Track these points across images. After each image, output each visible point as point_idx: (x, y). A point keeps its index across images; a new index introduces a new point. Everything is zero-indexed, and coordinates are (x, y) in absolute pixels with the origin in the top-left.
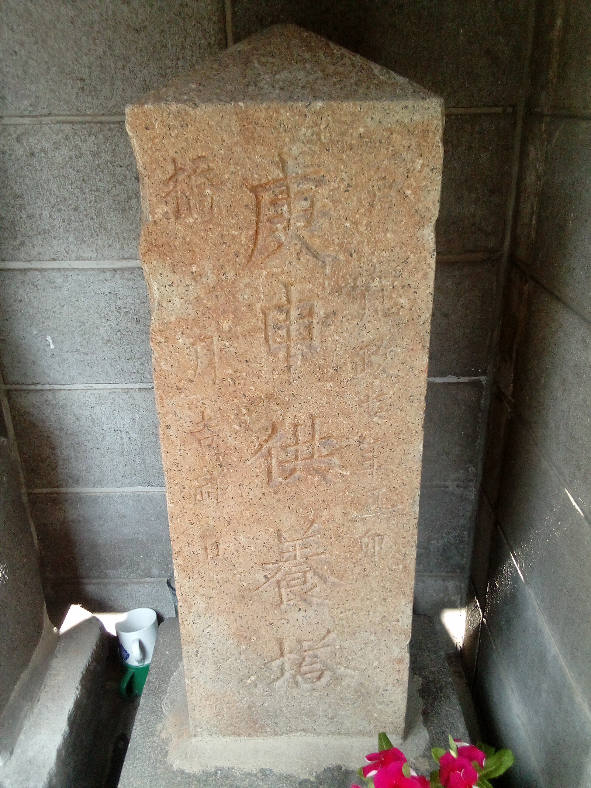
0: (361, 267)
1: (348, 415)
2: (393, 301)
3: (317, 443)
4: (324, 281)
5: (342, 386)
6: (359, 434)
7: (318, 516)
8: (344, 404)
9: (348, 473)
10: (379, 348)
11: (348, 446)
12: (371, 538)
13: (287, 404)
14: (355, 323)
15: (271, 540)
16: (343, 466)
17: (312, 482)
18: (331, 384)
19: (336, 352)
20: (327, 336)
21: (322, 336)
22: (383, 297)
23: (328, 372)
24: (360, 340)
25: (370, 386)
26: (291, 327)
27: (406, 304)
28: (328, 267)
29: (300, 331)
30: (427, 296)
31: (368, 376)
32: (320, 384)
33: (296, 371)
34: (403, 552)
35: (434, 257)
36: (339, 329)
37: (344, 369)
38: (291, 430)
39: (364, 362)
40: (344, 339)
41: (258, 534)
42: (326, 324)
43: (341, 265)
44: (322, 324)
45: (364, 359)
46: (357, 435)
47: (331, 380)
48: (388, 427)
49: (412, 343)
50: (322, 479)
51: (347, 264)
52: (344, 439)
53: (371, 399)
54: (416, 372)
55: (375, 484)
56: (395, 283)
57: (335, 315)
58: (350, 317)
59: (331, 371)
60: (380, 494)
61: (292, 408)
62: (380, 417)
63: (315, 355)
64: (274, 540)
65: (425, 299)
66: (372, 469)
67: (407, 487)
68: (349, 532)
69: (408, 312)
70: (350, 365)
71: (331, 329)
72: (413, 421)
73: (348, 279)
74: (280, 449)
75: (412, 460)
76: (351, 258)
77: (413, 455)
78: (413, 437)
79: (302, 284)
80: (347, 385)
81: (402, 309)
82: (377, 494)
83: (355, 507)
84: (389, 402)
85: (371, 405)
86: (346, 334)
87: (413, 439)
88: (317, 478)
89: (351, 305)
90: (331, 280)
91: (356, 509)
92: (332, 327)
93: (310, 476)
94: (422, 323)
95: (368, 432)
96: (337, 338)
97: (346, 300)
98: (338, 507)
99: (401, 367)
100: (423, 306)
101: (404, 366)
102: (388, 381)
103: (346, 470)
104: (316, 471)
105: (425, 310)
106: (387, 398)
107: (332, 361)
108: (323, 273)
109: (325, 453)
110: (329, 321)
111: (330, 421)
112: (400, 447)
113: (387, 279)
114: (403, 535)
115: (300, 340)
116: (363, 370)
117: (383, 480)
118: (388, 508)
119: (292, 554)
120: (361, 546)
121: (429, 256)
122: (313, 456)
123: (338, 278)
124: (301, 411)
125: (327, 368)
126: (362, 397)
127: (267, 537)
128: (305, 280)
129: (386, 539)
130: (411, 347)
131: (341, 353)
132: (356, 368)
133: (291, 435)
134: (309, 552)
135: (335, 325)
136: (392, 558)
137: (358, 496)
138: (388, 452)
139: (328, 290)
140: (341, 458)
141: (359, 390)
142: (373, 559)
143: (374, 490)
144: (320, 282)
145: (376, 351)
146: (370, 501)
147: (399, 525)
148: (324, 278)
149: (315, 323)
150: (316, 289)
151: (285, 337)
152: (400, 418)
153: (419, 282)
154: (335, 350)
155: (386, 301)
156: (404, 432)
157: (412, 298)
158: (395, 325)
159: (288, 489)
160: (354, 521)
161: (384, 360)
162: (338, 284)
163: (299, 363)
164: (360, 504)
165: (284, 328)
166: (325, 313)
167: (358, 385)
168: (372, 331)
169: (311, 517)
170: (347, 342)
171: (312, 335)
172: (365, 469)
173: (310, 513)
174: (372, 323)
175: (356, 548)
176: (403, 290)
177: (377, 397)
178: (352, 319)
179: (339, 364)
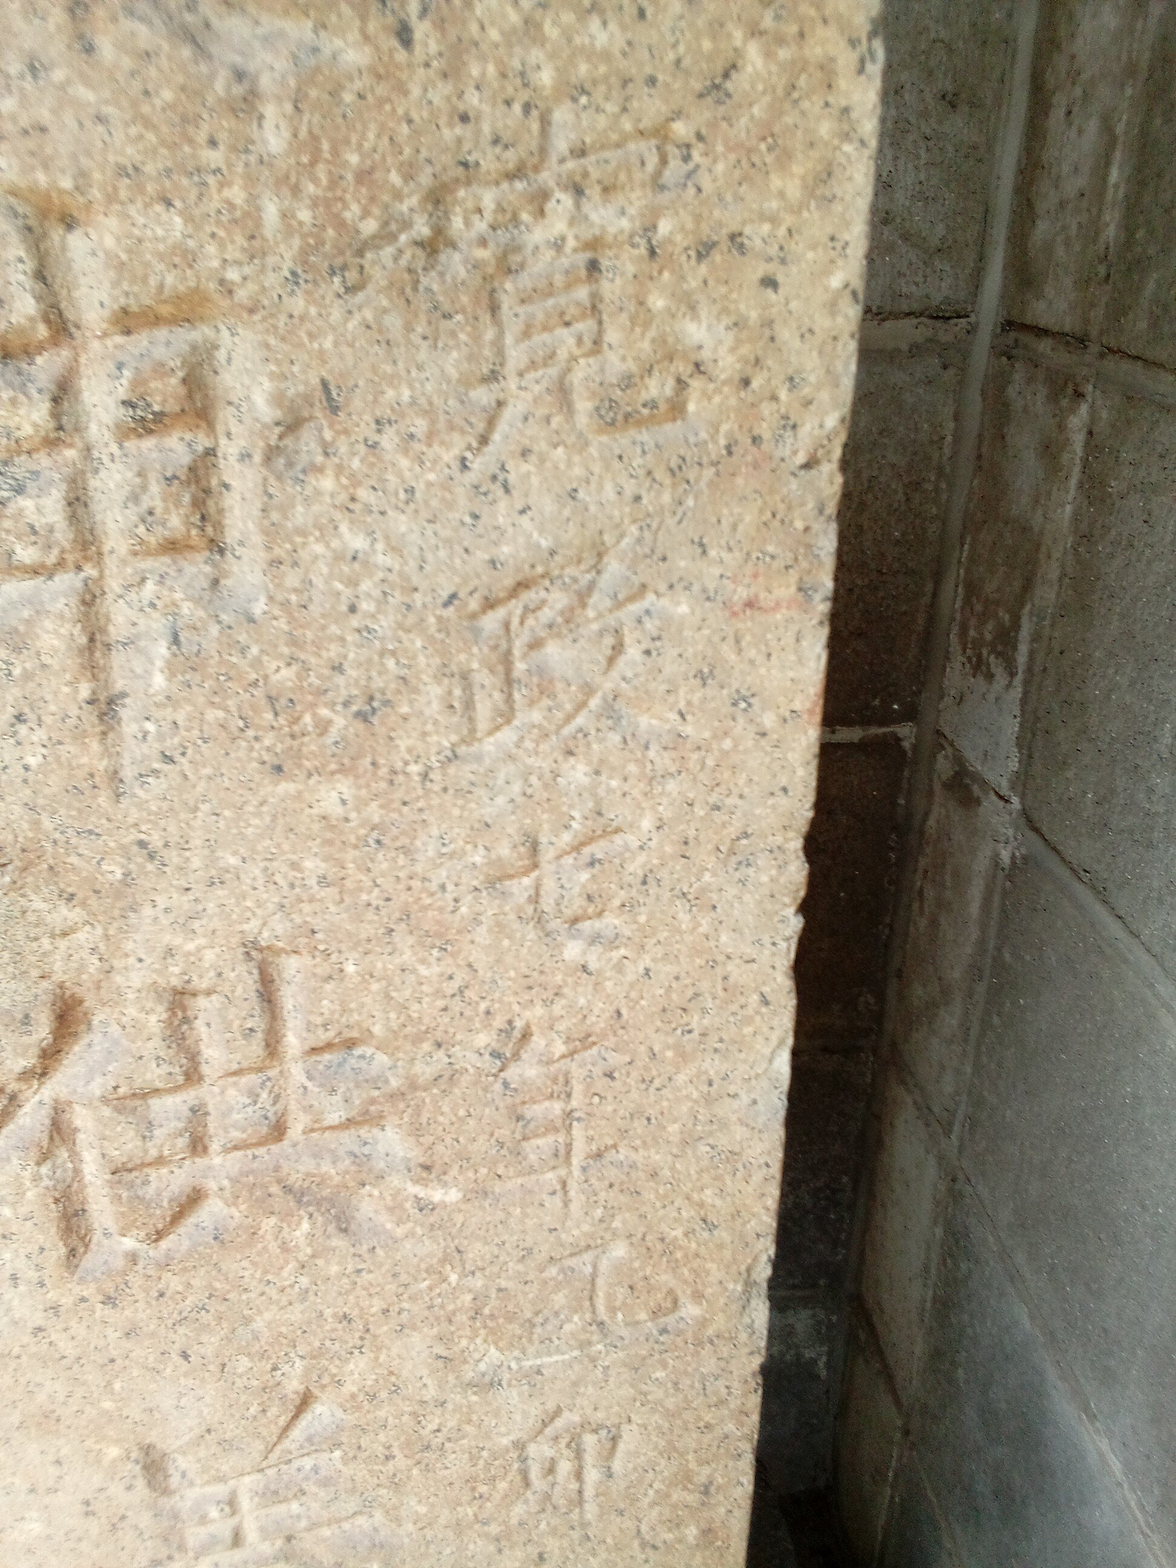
0: (464, 118)
1: (439, 935)
2: (652, 333)
3: (297, 1072)
4: (253, 199)
5: (399, 795)
6: (499, 1022)
7: (326, 1380)
8: (416, 884)
9: (453, 1195)
10: (583, 597)
11: (449, 1078)
12: (563, 1442)
13: (118, 895)
14: (449, 456)
15: (116, 1489)
16: (427, 1168)
17: (285, 1248)
18: (345, 786)
19: (355, 622)
20: (303, 532)
21: (272, 533)
22: (594, 308)
23: (323, 727)
24: (481, 556)
25: (541, 795)
26: (93, 483)
27: (722, 351)
28: (270, 110)
29: (146, 502)
30: (832, 307)
31: (529, 744)
32: (286, 787)
33: (150, 727)
34: (702, 1479)
35: (875, 69)
36: (363, 493)
37: (405, 709)
38: (153, 1019)
39: (508, 672)
40: (395, 549)
41: (53, 1471)
42: (290, 465)
43: (348, 97)
44: (268, 460)
45: (507, 659)
46: (487, 1026)
47: (343, 770)
48: (632, 985)
49: (749, 569)
50: (331, 1228)
51: (381, 90)
52: (426, 1046)
53: (547, 855)
54: (769, 720)
55: (577, 1230)
56: (664, 227)
57: (334, 409)
58: (420, 426)
59: (339, 722)
60: (604, 1265)
61: (147, 911)
62: (595, 939)
63: (243, 638)
64: (129, 1488)
65: (823, 323)
66: (562, 1172)
67: (723, 1235)
68: (468, 1428)
69: (733, 401)
70: (435, 691)
71: (318, 493)
72: (749, 951)
73: (398, 196)
74: (107, 1112)
75: (741, 1121)
76: (401, 55)
77: (745, 1099)
78: (749, 1020)
79: (124, 216)
80: (427, 792)
81: (696, 384)
82: (588, 1269)
83: (492, 1332)
84: (636, 866)
85: (549, 885)
86: (401, 523)
87: (748, 1030)
88: (305, 1226)
89: (423, 354)
90: (296, 190)
91: (495, 1336)
92: (327, 483)
93: (273, 1220)
94: (801, 458)
95: (539, 1011)
96: (358, 542)
97: (394, 322)
98: (415, 1338)
99: (696, 698)
100: (812, 366)
101: (710, 691)
102: (632, 768)
103: (445, 1185)
104: (298, 1195)
105: (818, 387)
106: (627, 848)
107: (338, 668)
108: (242, 146)
109: (334, 1117)
110: (307, 444)
111: (350, 968)
112: (690, 1070)
113: (619, 199)
114: (699, 1418)
115: (148, 553)
116: (506, 715)
117: (611, 1211)
118: (637, 1323)
119: (223, 1529)
120: (524, 1475)
121: (846, 59)
122: (278, 1130)
123: (335, 181)
124: (196, 925)
125: (313, 706)
126: (504, 850)
127: (97, 1480)
128: (141, 189)
129: (629, 1439)
130: (742, 593)
131: (385, 624)
132: (469, 705)
133: (156, 1042)
134: (299, 1517)
135: (340, 469)
136: (653, 1504)
137: (504, 1284)
138: (635, 1095)
139: (286, 255)
140: (416, 1131)
141: (488, 812)
142: (575, 1516)
143: (572, 1255)
144: (231, 206)
145: (569, 616)
146: (559, 1299)
147: (685, 1382)
148: (251, 181)
149: (232, 460)
150: (211, 249)
151: (63, 535)
152: (688, 938)
153: (789, 220)
154: (353, 609)
155: (612, 336)
156: (709, 1004)
157: (754, 315)
158: (660, 474)
159: (173, 1283)
160: (488, 1384)
161: (611, 661)
162: (341, 224)
163: (159, 680)
164: (511, 1317)
165: (51, 482)
166: (278, 399)
167: (481, 792)
168: (548, 505)
169: (293, 1386)
170: (413, 564)
171: (219, 526)
172: (532, 1170)
173: (286, 1368)
174: (542, 459)
175: (502, 1485)
176: (703, 269)
177: (577, 848)
178: (431, 436)
179: (378, 683)
